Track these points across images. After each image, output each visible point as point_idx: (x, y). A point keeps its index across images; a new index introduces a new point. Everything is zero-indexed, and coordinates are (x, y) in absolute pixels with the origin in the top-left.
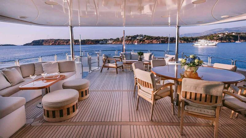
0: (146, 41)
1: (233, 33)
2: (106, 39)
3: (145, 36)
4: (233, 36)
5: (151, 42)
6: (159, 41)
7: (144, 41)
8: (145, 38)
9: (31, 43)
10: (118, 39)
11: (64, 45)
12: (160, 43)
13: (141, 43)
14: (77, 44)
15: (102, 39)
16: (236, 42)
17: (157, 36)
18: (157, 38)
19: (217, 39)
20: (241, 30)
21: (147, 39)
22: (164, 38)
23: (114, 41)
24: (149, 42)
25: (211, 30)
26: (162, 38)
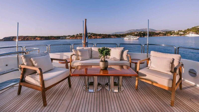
0: (93, 37)
1: (142, 32)
2: (65, 36)
3: (92, 33)
4: (142, 33)
5: (96, 37)
6: (101, 37)
7: (91, 37)
8: (92, 35)
9: (2, 40)
10: (74, 35)
11: (32, 40)
12: (101, 38)
13: (90, 38)
14: (42, 39)
15: (62, 36)
16: (145, 37)
17: (99, 34)
18: (100, 35)
19: (134, 35)
20: (144, 30)
21: (93, 36)
22: (104, 35)
23: (71, 37)
24: (95, 38)
25: (130, 30)
26: (103, 35)
